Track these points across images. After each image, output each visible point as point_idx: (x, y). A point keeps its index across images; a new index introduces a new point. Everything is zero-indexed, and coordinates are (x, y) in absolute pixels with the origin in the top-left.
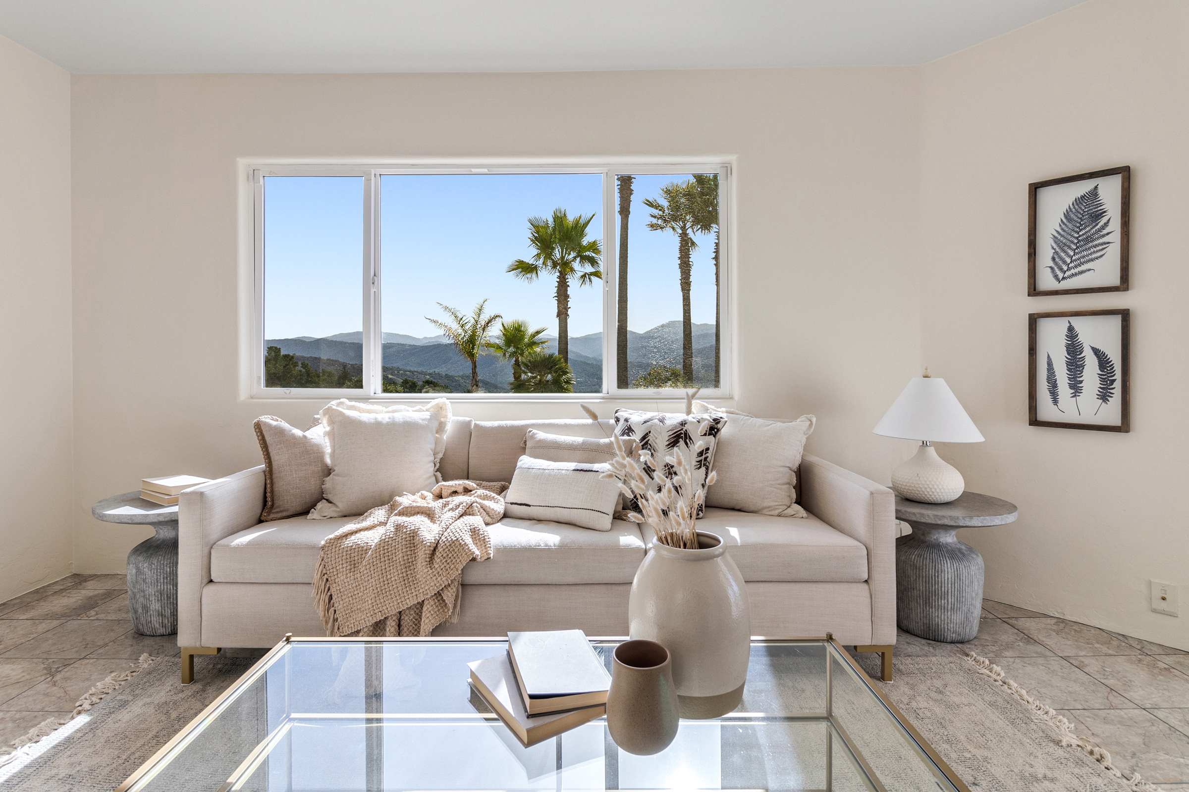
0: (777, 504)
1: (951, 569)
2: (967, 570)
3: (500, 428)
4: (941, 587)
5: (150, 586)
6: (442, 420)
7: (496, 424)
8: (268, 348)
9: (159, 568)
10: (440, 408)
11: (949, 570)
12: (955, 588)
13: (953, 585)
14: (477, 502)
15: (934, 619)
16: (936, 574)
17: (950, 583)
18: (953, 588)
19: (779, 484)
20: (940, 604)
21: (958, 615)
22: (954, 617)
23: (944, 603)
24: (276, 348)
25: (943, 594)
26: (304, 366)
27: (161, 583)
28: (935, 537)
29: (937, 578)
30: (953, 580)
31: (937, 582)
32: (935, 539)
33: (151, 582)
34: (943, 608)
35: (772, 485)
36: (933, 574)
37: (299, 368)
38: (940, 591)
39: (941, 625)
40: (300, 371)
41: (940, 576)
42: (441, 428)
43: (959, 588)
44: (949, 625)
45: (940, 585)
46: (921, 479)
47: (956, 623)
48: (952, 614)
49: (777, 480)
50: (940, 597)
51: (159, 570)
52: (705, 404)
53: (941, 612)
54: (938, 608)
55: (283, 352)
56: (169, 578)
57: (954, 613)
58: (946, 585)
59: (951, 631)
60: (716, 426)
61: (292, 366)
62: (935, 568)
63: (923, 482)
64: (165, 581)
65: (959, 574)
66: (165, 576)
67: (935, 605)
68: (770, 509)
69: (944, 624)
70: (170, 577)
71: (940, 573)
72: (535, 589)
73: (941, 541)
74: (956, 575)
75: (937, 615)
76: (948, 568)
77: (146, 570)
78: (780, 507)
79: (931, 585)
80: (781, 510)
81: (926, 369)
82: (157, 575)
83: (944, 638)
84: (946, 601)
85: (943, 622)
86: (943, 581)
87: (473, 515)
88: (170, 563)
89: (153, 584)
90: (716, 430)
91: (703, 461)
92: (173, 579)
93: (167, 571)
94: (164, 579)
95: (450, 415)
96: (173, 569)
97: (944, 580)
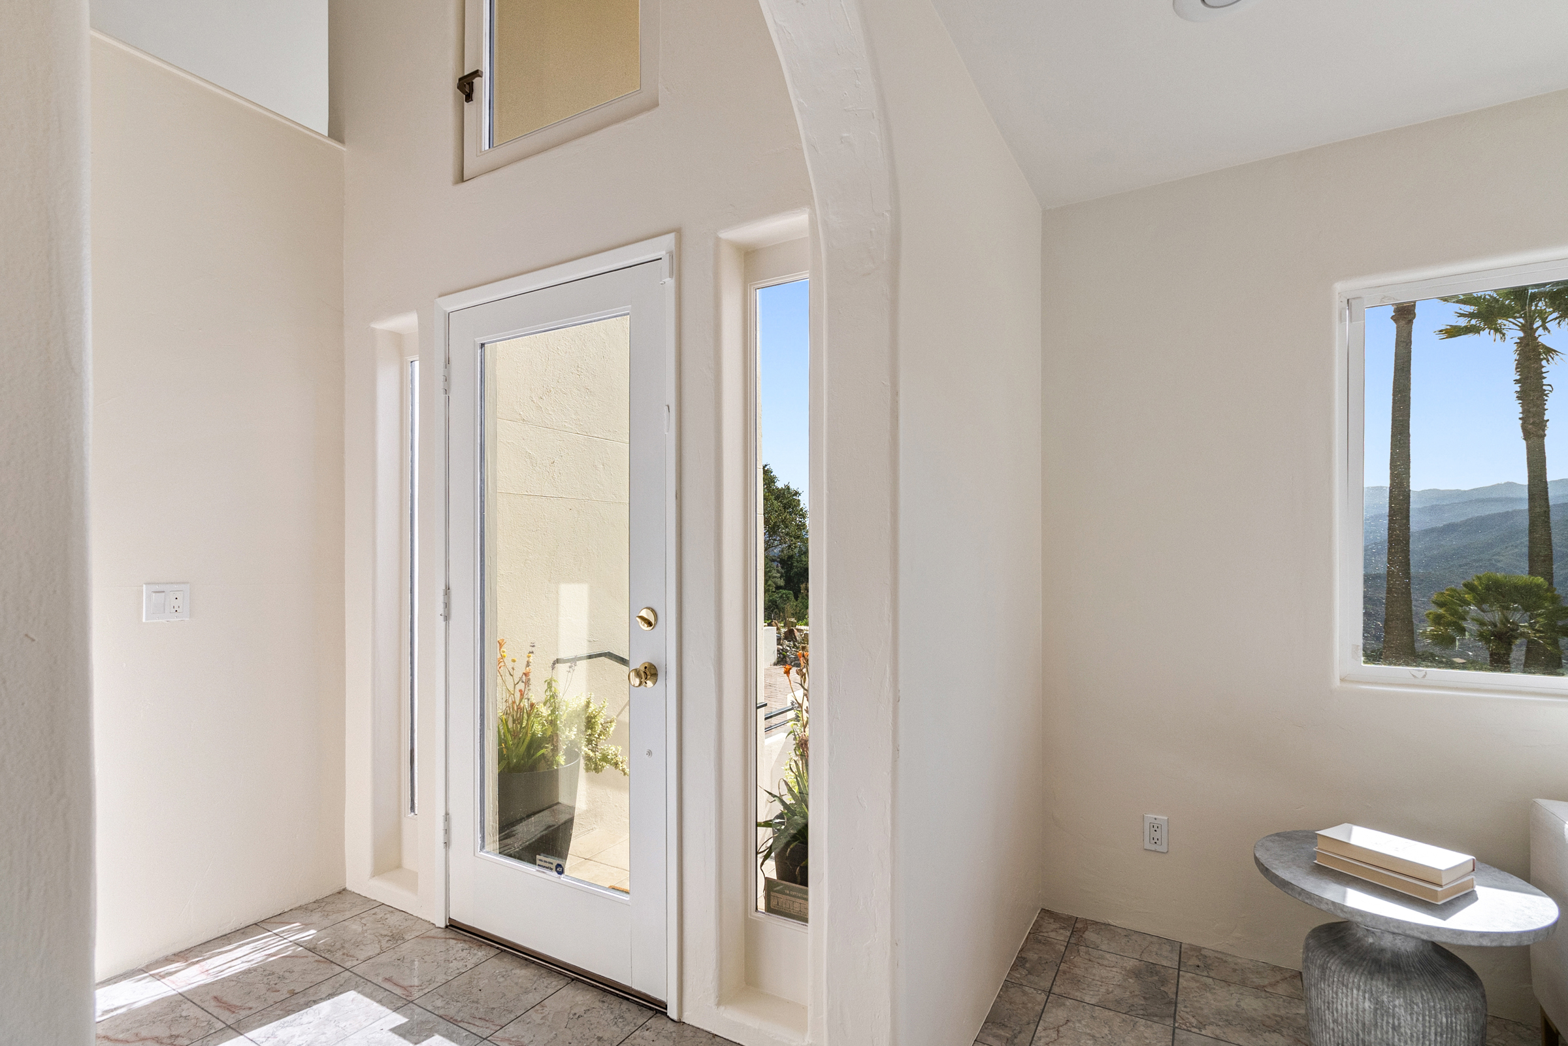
5: (1409, 1042)
9: (1427, 1013)
27: (1430, 1040)
33: (1412, 1036)
51: (1427, 1018)
56: (1445, 1036)
64: (1439, 1039)
66: (1439, 1030)
70: (1447, 1034)
77: (1401, 1011)
82: (1424, 1026)
88: (1445, 1009)
89: (1415, 1039)
92: (1451, 1038)
93: (1441, 1023)
94: (1436, 1035)
96: (1451, 1020)
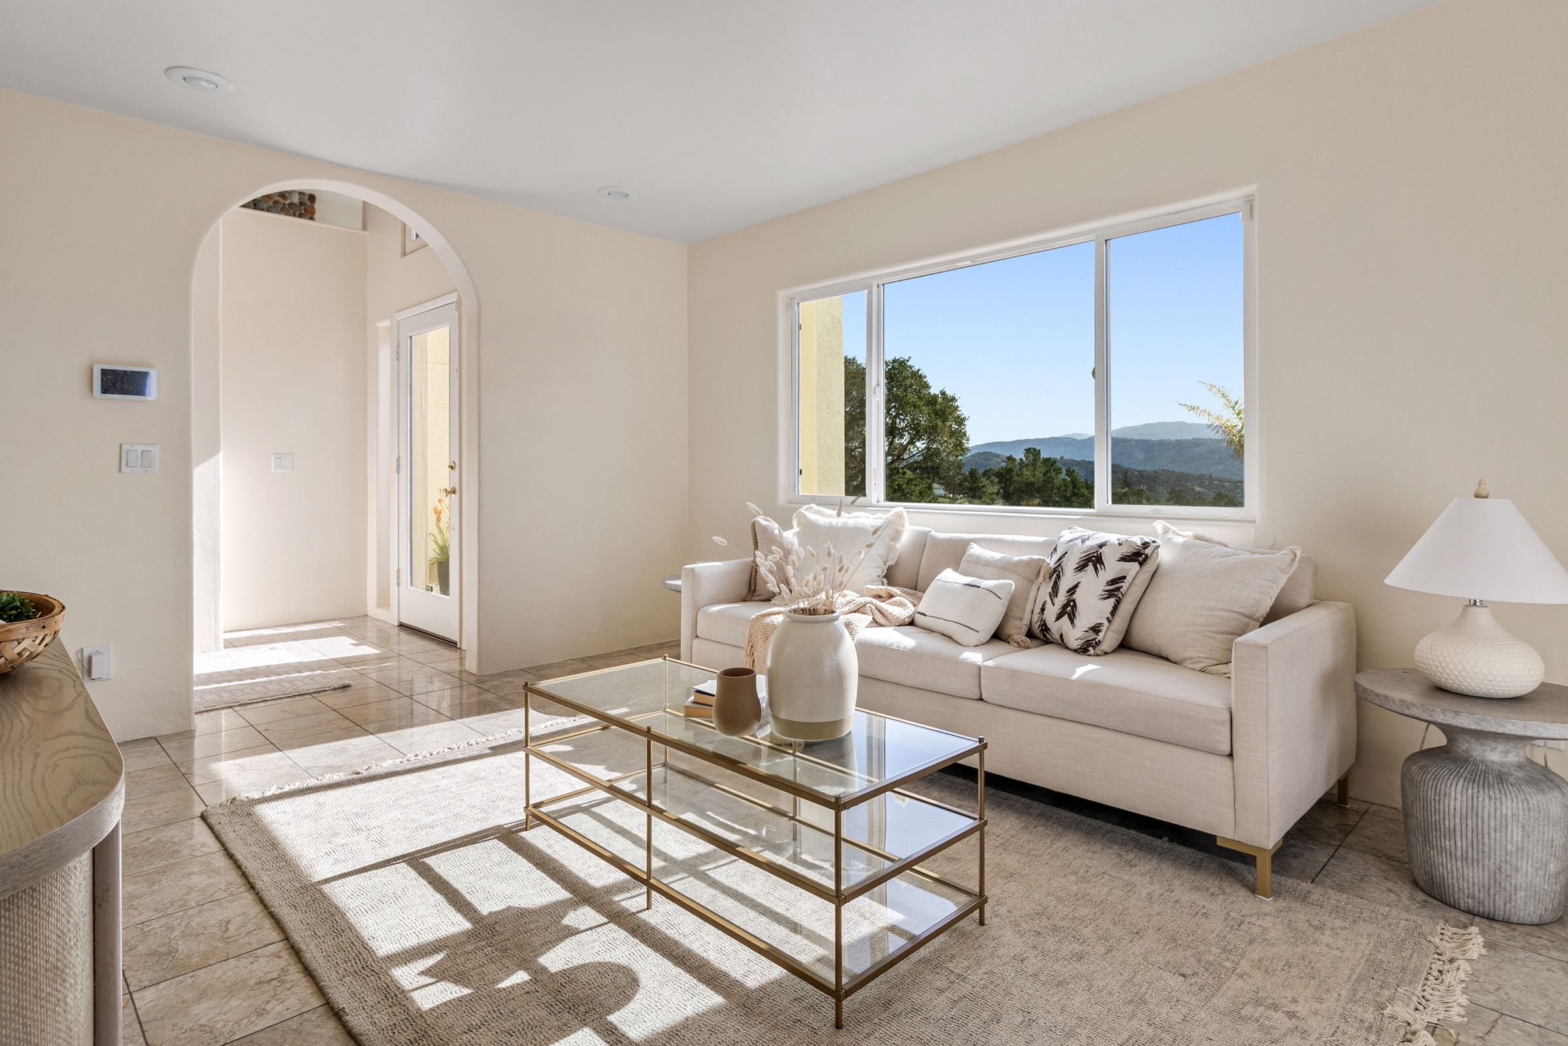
0: (1201, 655)
1: (1462, 796)
2: (1492, 804)
3: (950, 540)
4: (1444, 819)
6: (900, 528)
7: (948, 535)
8: (1025, 450)
10: (900, 516)
11: (1459, 796)
12: (1467, 826)
13: (1464, 821)
14: (872, 604)
15: (1437, 867)
16: (1437, 798)
17: (1458, 816)
18: (1464, 825)
19: (1211, 632)
20: (1443, 845)
21: (1476, 871)
22: (1468, 873)
23: (1450, 845)
24: (1035, 449)
25: (1447, 830)
26: (1070, 473)
28: (1464, 748)
29: (1437, 804)
30: (1464, 814)
31: (1437, 810)
32: (1463, 751)
34: (1448, 852)
35: (1200, 631)
36: (1433, 797)
37: (1063, 476)
38: (1442, 826)
39: (1448, 880)
40: (1064, 480)
41: (1442, 801)
42: (897, 535)
43: (1475, 828)
44: (1461, 882)
45: (1442, 815)
46: (1433, 652)
47: (1473, 883)
48: (1465, 866)
49: (1210, 626)
50: (1442, 834)
52: (1168, 525)
53: (1446, 859)
54: (1442, 852)
55: (1044, 455)
57: (1467, 866)
58: (1452, 818)
59: (1464, 893)
60: (1142, 551)
61: (1053, 474)
62: (1436, 789)
63: (1434, 658)
65: (1475, 806)
67: (1437, 846)
68: (1192, 661)
69: (1453, 878)
71: (1442, 797)
72: (887, 686)
73: (1474, 755)
74: (1470, 807)
75: (1440, 861)
76: (1456, 793)
78: (1206, 660)
79: (1429, 813)
80: (1205, 665)
81: (1479, 484)
83: (1454, 901)
84: (1452, 843)
85: (1450, 876)
86: (1447, 811)
87: (865, 614)
90: (1143, 556)
91: (1114, 590)
95: (907, 523)
97: (1449, 809)
